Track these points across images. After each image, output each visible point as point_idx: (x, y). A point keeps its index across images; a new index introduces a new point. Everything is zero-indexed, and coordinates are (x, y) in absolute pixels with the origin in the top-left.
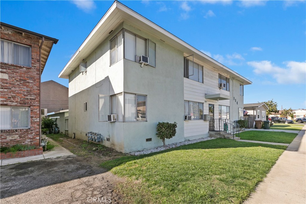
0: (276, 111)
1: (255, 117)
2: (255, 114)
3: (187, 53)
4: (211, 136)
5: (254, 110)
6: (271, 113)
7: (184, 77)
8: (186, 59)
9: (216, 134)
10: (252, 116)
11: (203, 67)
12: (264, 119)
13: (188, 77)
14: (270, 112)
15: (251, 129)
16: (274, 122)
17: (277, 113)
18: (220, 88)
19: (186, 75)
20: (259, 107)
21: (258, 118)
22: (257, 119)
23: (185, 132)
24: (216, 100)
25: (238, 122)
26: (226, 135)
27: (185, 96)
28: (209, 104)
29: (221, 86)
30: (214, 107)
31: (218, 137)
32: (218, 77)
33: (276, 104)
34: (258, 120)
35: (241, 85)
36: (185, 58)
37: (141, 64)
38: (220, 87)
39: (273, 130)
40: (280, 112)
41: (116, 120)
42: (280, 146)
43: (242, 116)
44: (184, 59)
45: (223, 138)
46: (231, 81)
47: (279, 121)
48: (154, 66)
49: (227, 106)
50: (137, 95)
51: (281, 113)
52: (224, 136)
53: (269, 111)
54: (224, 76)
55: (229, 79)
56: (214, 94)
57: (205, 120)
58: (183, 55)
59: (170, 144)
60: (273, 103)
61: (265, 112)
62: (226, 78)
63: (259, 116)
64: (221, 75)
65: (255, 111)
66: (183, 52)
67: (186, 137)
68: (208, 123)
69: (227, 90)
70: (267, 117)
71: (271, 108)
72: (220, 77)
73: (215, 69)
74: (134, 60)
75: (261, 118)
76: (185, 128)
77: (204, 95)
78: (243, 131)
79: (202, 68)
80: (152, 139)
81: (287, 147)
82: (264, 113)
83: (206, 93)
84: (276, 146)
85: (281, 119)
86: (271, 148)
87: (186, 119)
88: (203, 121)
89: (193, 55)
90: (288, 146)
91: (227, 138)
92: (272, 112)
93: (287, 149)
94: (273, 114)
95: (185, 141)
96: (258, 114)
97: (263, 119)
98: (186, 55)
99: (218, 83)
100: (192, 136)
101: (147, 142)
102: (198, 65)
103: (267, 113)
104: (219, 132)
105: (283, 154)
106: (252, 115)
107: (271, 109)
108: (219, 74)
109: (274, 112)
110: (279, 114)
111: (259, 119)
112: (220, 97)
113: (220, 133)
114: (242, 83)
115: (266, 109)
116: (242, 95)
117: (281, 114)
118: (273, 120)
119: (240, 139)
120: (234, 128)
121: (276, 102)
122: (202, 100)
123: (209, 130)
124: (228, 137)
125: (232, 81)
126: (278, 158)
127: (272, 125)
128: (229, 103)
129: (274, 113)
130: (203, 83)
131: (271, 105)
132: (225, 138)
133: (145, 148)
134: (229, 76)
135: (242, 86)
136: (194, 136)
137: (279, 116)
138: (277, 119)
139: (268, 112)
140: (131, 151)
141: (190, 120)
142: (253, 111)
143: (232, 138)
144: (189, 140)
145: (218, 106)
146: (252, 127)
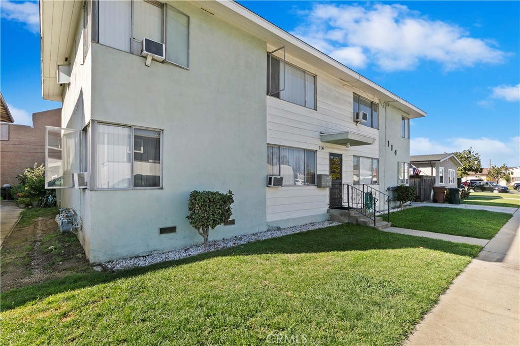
0: (478, 170)
1: (433, 180)
2: (434, 175)
3: (273, 44)
4: (332, 218)
5: (432, 166)
6: (469, 173)
7: (267, 94)
8: (272, 58)
9: (341, 215)
10: (428, 178)
11: (315, 77)
12: (453, 184)
13: (277, 96)
14: (466, 171)
15: (425, 204)
16: (474, 189)
17: (478, 173)
18: (357, 122)
19: (274, 91)
20: (441, 161)
21: (441, 181)
22: (438, 184)
23: (268, 211)
24: (345, 145)
25: (396, 190)
26: (360, 217)
27: (268, 135)
28: (331, 154)
29: (358, 118)
30: (341, 160)
31: (346, 221)
32: (352, 100)
33: (477, 156)
34: (439, 186)
35: (403, 119)
36: (269, 54)
37: (145, 57)
38: (356, 120)
39: (467, 205)
40: (484, 172)
41: (87, 185)
42: (466, 246)
43: (406, 177)
44: (268, 56)
45: (354, 223)
46: (381, 110)
47: (483, 188)
48: (184, 64)
49: (372, 159)
50: (133, 128)
51: (487, 173)
52: (357, 220)
53: (465, 169)
54: (367, 99)
55: (377, 105)
56: (338, 132)
57: (319, 186)
58: (265, 48)
59: (229, 238)
60: (472, 154)
61: (454, 170)
62: (372, 102)
63: (441, 178)
64: (359, 96)
65: (434, 170)
66: (266, 43)
67: (272, 222)
68: (327, 192)
69: (372, 126)
70: (459, 180)
71: (468, 162)
72: (357, 99)
73: (345, 83)
74: (128, 50)
75: (446, 183)
76: (268, 203)
77: (319, 134)
78: (408, 207)
79: (313, 78)
80: (177, 229)
81: (482, 249)
82: (453, 172)
83: (323, 130)
84: (457, 245)
85: (487, 183)
86: (443, 253)
87: (270, 183)
88: (316, 187)
89: (284, 47)
90: (483, 245)
91: (362, 224)
92: (469, 170)
93: (482, 254)
94: (473, 175)
95: (268, 230)
96: (441, 175)
97: (451, 184)
98: (271, 48)
99: (353, 112)
100: (288, 220)
101: (163, 235)
102: (304, 72)
103: (460, 172)
104: (347, 211)
105: (467, 269)
106: (427, 176)
107: (467, 165)
108: (354, 93)
109: (473, 170)
110: (484, 175)
111: (443, 183)
112: (349, 138)
113: (349, 214)
114: (407, 113)
115: (457, 165)
116: (407, 137)
117: (487, 175)
118: (472, 186)
119: (389, 225)
120: (389, 201)
121: (477, 154)
122: (313, 144)
123: (329, 206)
124: (365, 223)
125: (384, 108)
126: (451, 283)
127: (466, 195)
128: (377, 152)
129: (473, 173)
130: (315, 109)
131: (468, 158)
132: (358, 224)
133: (156, 248)
134: (377, 99)
135: (406, 121)
136: (293, 219)
137: (484, 178)
138: (479, 184)
139: (462, 170)
140: (114, 258)
141: (280, 187)
142: (430, 168)
143: (372, 225)
144: (279, 229)
145: (352, 158)
146: (427, 199)
